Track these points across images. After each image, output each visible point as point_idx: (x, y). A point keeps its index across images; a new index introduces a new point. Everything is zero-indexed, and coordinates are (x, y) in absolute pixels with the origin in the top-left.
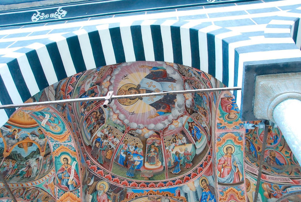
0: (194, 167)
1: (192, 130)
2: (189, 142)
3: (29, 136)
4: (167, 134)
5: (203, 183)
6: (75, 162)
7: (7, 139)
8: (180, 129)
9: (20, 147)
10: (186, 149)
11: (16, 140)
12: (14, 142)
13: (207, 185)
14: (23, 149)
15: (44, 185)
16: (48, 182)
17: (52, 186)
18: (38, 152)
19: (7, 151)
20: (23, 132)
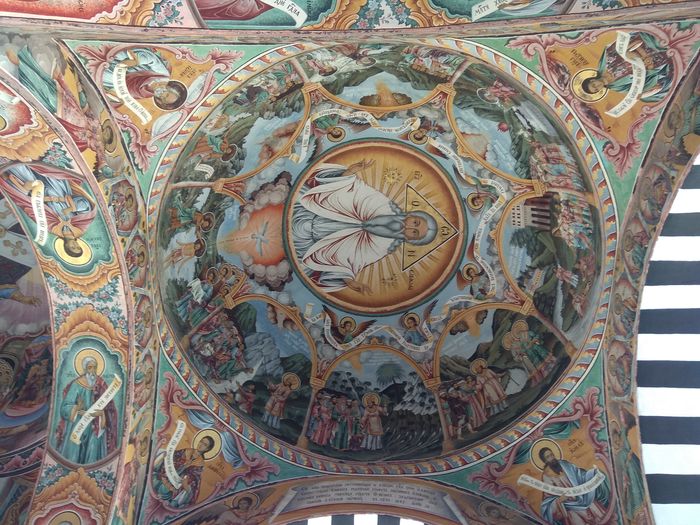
3: (375, 121)
6: (43, 244)
7: (445, 124)
9: (404, 96)
11: (416, 114)
12: (425, 112)
14: (393, 89)
15: (233, 58)
16: (218, 76)
17: (190, 73)
18: (332, 87)
19: (445, 95)
20: (394, 132)
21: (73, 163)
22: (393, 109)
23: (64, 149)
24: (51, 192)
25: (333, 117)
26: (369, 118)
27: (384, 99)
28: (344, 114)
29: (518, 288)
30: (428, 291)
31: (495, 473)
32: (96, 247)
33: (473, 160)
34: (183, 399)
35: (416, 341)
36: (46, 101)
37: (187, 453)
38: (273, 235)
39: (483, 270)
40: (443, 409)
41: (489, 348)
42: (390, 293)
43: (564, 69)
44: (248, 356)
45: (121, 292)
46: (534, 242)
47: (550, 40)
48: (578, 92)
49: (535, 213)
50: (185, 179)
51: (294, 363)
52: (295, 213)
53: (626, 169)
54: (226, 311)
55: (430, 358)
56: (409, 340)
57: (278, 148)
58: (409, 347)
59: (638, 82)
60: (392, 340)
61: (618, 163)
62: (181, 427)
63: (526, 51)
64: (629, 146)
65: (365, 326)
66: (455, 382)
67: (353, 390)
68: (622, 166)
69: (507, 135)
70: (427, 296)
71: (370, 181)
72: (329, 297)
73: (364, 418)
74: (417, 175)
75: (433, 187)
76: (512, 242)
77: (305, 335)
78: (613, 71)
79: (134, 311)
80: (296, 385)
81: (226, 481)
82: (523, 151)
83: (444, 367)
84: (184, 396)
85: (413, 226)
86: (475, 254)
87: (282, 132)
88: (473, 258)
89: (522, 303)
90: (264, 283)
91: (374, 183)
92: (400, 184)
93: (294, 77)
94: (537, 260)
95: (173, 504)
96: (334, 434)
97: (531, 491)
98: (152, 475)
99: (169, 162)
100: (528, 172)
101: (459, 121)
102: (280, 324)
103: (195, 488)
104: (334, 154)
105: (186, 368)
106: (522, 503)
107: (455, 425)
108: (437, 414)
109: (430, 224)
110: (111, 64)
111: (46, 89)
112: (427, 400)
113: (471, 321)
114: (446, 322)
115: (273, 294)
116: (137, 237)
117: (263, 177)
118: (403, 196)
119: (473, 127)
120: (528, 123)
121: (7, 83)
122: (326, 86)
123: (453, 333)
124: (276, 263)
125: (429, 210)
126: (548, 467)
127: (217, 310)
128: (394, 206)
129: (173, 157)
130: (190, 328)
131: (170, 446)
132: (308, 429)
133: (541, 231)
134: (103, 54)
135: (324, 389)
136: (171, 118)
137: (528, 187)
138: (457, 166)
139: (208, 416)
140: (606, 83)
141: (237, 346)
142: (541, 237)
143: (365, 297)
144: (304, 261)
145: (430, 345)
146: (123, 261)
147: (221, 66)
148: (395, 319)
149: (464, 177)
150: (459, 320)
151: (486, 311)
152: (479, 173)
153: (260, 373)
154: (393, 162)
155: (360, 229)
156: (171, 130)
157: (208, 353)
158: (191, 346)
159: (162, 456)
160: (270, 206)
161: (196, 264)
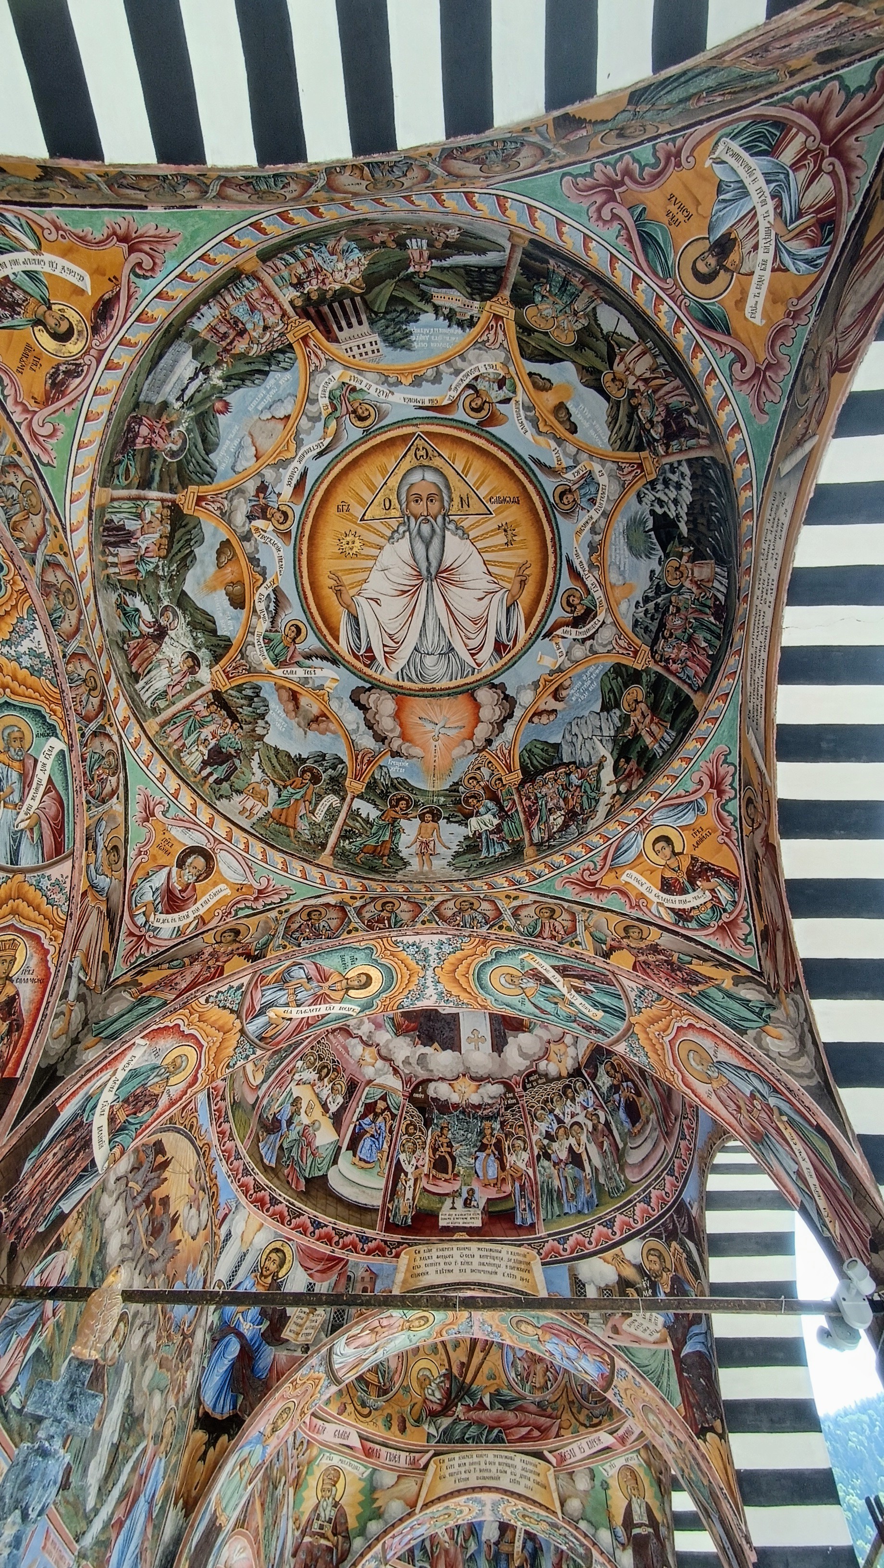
0: (302, 1201)
1: (371, 1116)
2: (337, 1120)
3: (268, 582)
4: (334, 1041)
5: (274, 1256)
6: (358, 1008)
7: (251, 487)
8: (358, 1077)
9: (219, 553)
10: (317, 1124)
11: (247, 528)
12: (239, 518)
13: (275, 1275)
14: (212, 569)
15: (147, 797)
16: (171, 814)
17: (166, 846)
18: (219, 651)
19: (200, 499)
20: (281, 553)
21: (235, 984)
22: (243, 562)
23: (214, 994)
24: (282, 1001)
25: (268, 640)
26: (265, 591)
27: (230, 578)
28: (262, 626)
29: (477, 328)
30: (517, 471)
31: (749, 370)
32: (354, 960)
33: (297, 433)
34: (595, 869)
35: (593, 490)
36: (151, 1010)
37: (668, 874)
38: (437, 709)
39: (469, 386)
40: (681, 451)
41: (583, 367)
42: (525, 532)
43: (54, 376)
44: (586, 760)
45: (417, 939)
46: (394, 315)
47: (19, 409)
48: (80, 345)
49: (344, 323)
50: (327, 836)
51: (611, 690)
52: (410, 680)
53: (162, 231)
54: (523, 783)
55: (615, 466)
56: (593, 501)
57: (315, 710)
58: (603, 503)
59: (16, 262)
60: (593, 531)
61: (161, 248)
62: (631, 878)
63: (50, 436)
64: (124, 239)
65: (575, 574)
66: (642, 427)
67: (659, 600)
68: (161, 240)
69: (233, 398)
70: (525, 473)
71: (362, 576)
72: (531, 629)
73: (694, 590)
74: (344, 508)
75: (355, 481)
76: (407, 347)
77: (580, 669)
78: (19, 305)
79: (443, 926)
80: (637, 692)
81: (720, 828)
82: (247, 368)
83: (624, 444)
84: (592, 866)
85: (422, 504)
86: (446, 402)
87: (291, 706)
88: (453, 404)
89: (497, 317)
90: (500, 726)
91: (364, 570)
92: (360, 531)
93: (200, 706)
94: (421, 305)
95: (729, 908)
96: (704, 645)
97: (774, 297)
98: (684, 927)
99: (284, 863)
100: (282, 351)
101: (239, 468)
102: (558, 706)
103: (718, 874)
104: (325, 631)
105: (557, 859)
106: (796, 315)
107: (696, 434)
108: (689, 461)
109: (416, 477)
110: (149, 930)
111: (141, 1010)
112: (671, 476)
113: (550, 399)
114: (559, 441)
115: (518, 713)
116: (359, 912)
117: (354, 727)
118: (376, 524)
119: (240, 446)
120: (192, 379)
121: (111, 1053)
122: (217, 658)
123: (573, 429)
124: (478, 706)
125: (394, 482)
126: (728, 263)
127: (516, 797)
128: (396, 535)
129: (277, 857)
130: (522, 840)
131: (651, 896)
132: (690, 686)
133: (369, 308)
134: (135, 939)
135: (652, 650)
136: (226, 863)
137: (306, 344)
138: (315, 453)
139: (625, 841)
140: (44, 308)
141: (568, 775)
142: (381, 305)
143: (533, 572)
144: (479, 665)
145: (596, 467)
146: (373, 934)
147: (158, 810)
148: (563, 523)
149: (328, 440)
150: (552, 418)
151: (530, 374)
152: (314, 419)
153: (610, 746)
154: (328, 545)
155: (434, 583)
156: (243, 862)
157: (560, 821)
158: (539, 845)
159: (661, 909)
160: (397, 716)
161: (449, 821)
